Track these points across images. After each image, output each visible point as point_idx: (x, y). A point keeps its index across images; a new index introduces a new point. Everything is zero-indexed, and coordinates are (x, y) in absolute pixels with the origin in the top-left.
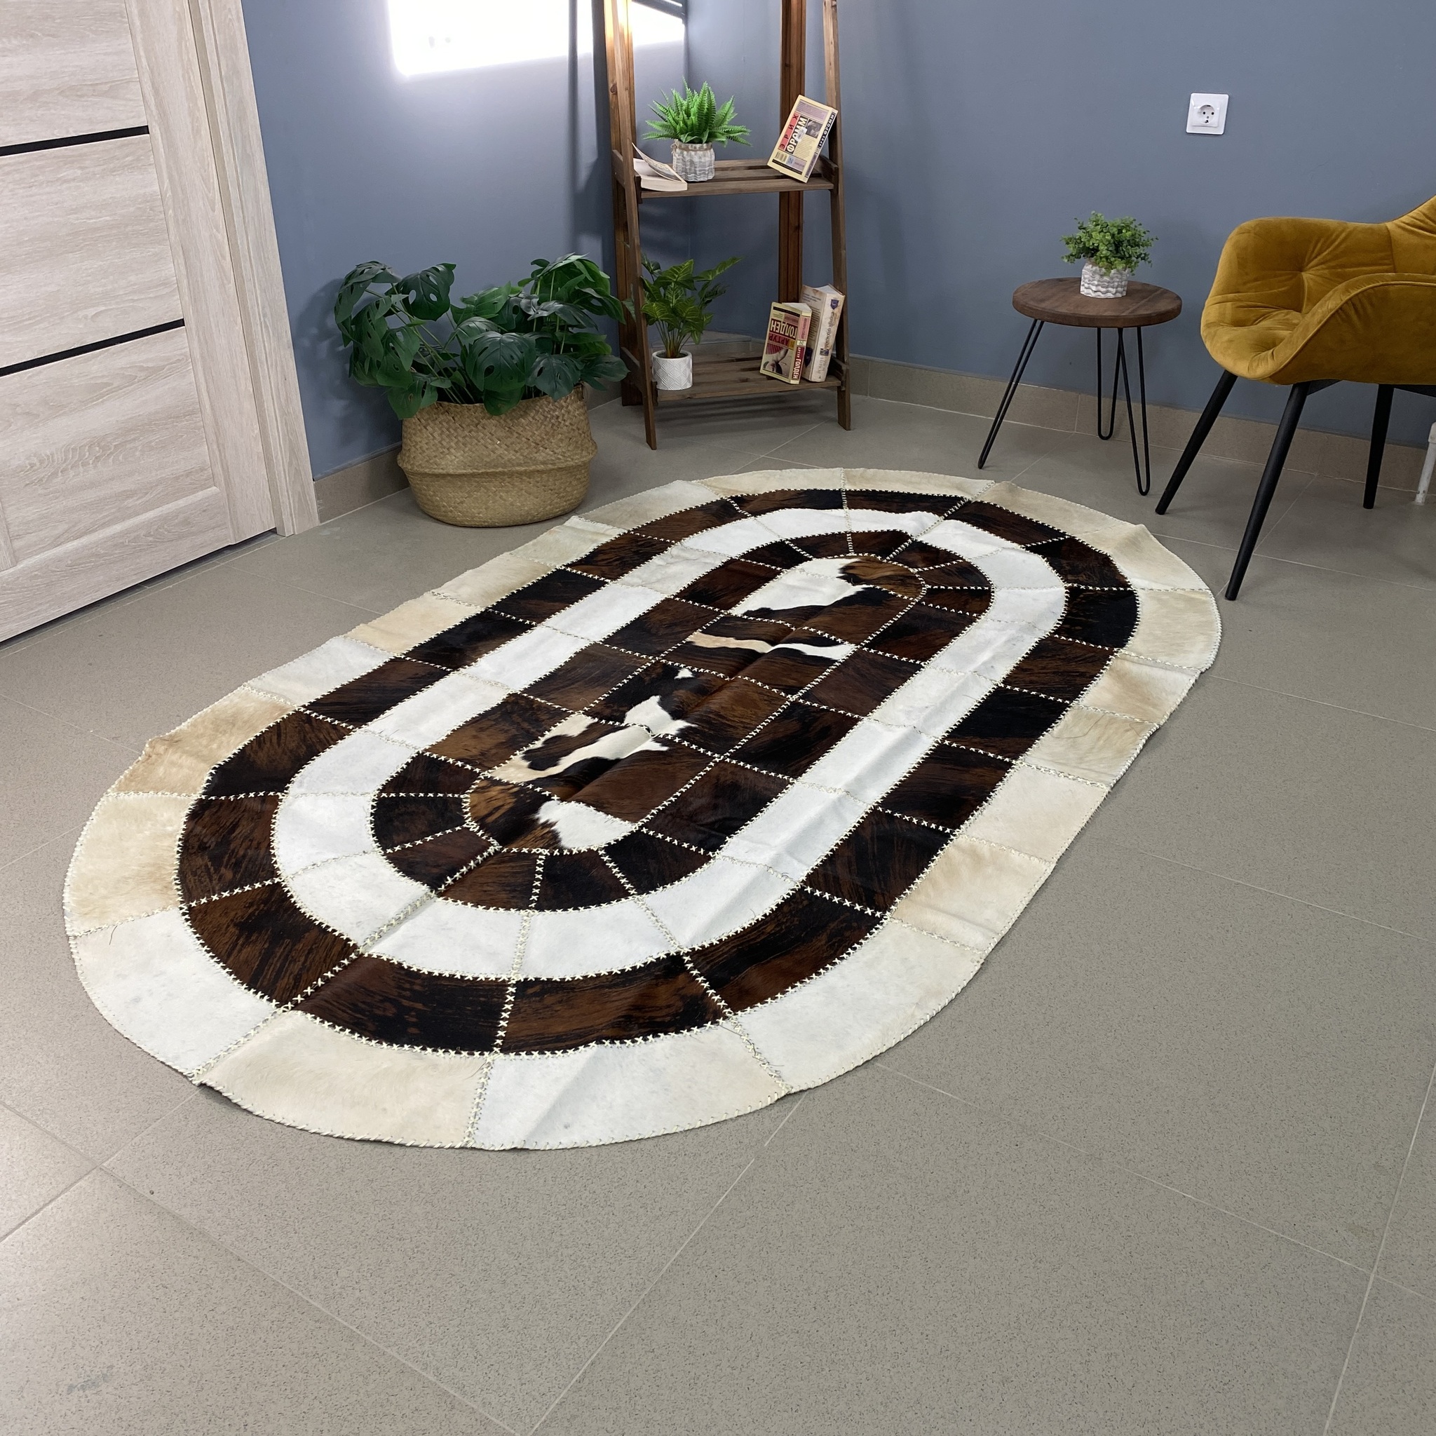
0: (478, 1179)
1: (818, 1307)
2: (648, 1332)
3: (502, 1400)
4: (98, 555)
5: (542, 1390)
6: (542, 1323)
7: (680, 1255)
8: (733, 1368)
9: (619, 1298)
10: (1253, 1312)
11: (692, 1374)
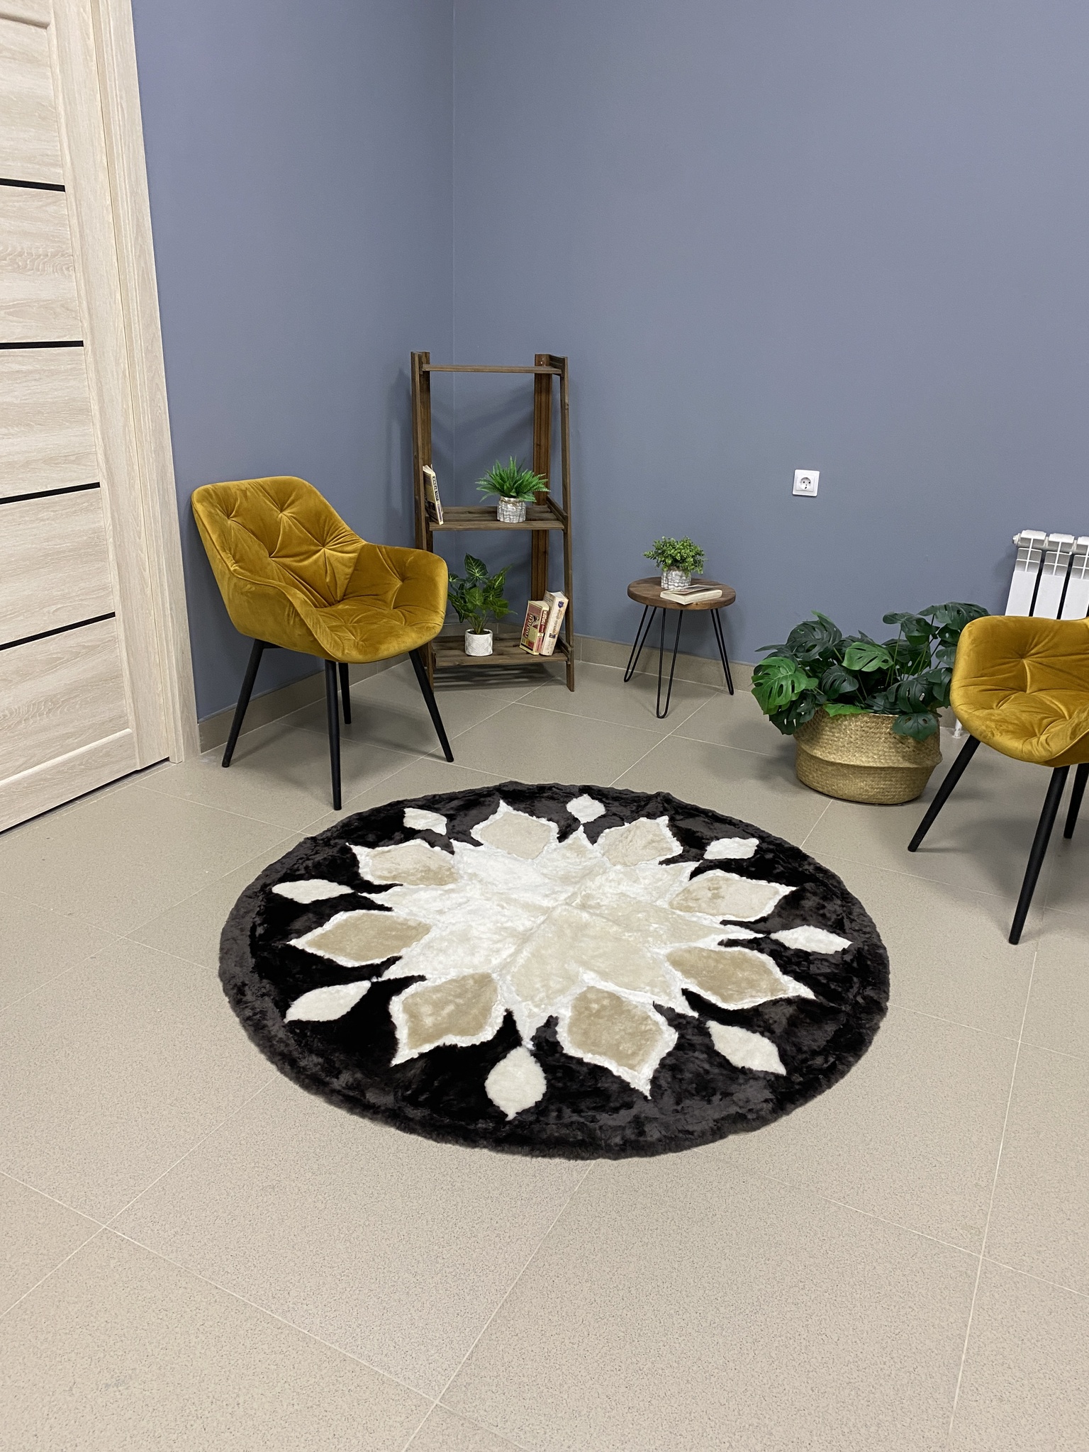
1: (625, 1299)
3: (417, 1375)
5: (444, 1366)
8: (573, 1344)
9: (489, 1301)
10: (909, 1286)
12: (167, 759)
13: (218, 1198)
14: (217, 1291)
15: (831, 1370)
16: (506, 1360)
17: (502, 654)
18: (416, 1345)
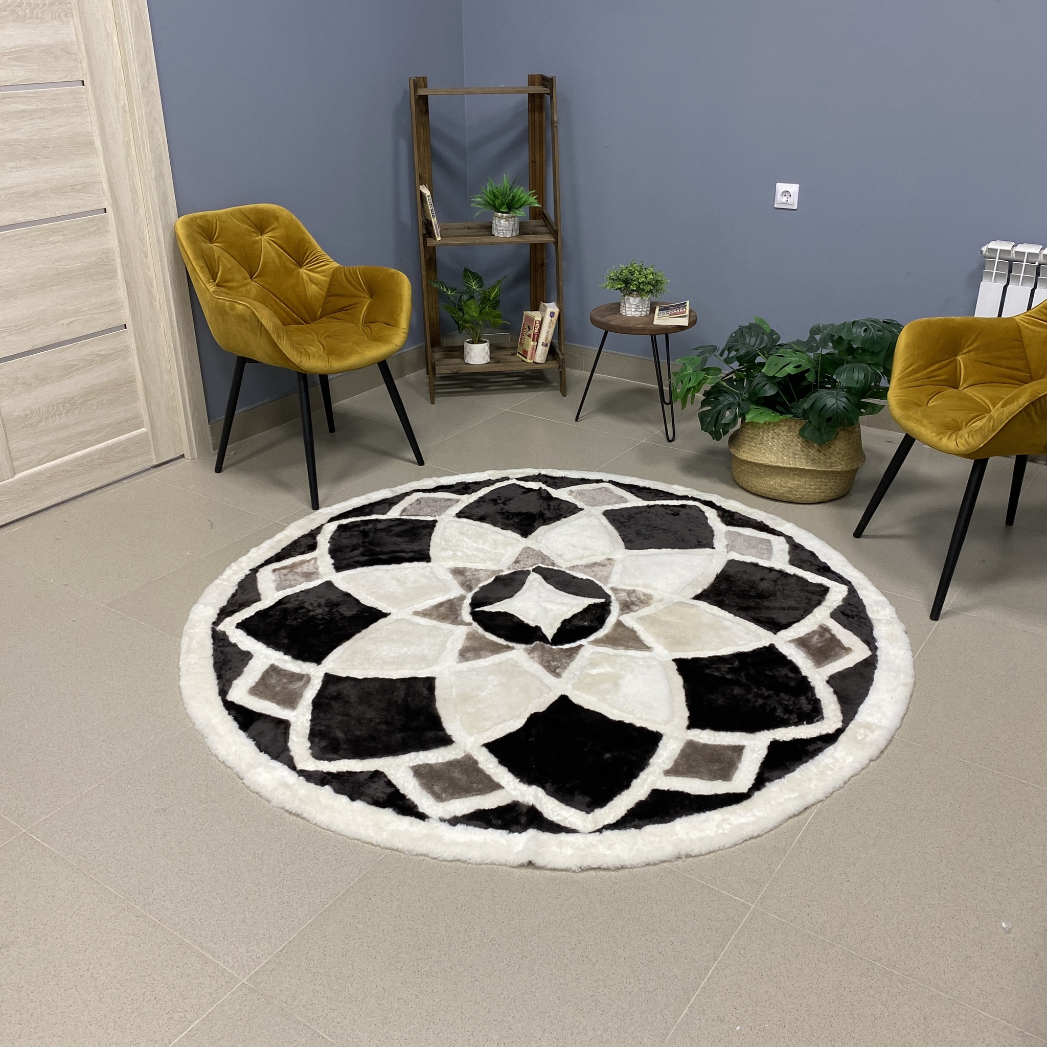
0: (242, 843)
1: (425, 916)
2: (325, 927)
3: (235, 960)
4: (67, 471)
5: (259, 955)
6: (265, 920)
7: (352, 887)
8: (369, 947)
9: (312, 909)
10: (677, 925)
11: (345, 949)
12: (183, 456)
13: (119, 815)
14: (97, 885)
15: (581, 985)
16: (310, 954)
17: (499, 362)
18: (241, 937)
